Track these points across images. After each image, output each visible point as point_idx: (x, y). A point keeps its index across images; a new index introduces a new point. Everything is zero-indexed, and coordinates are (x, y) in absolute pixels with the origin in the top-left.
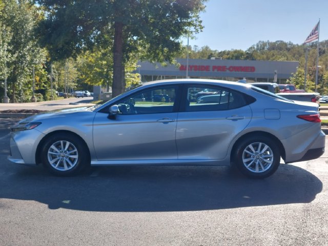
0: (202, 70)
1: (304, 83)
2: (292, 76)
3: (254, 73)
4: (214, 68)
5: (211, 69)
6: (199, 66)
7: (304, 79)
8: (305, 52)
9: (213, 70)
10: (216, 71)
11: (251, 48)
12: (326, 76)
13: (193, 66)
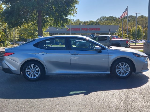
0: (77, 30)
1: (122, 35)
2: (117, 32)
3: (100, 31)
4: (82, 29)
5: (81, 29)
6: (76, 28)
7: (122, 33)
8: (122, 21)
9: (82, 30)
10: (83, 30)
11: (98, 20)
12: (131, 31)
13: (72, 29)
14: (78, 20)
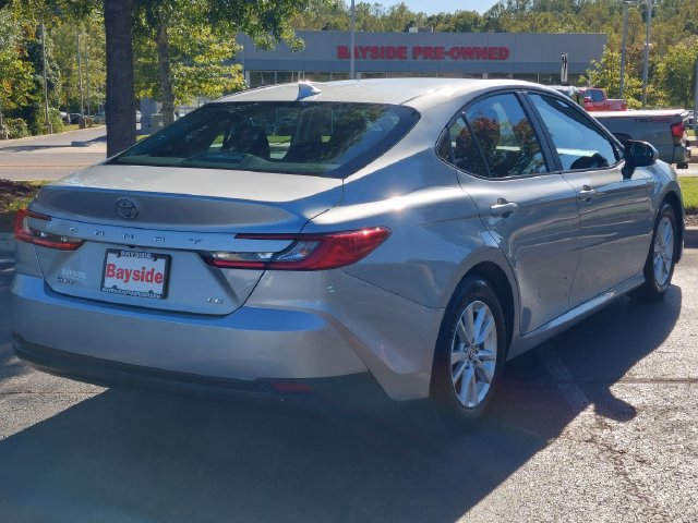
0: (390, 57)
1: (620, 82)
2: (593, 67)
3: (506, 61)
4: (417, 51)
5: (410, 53)
6: (383, 48)
7: (618, 73)
8: (612, 14)
9: (415, 58)
10: (420, 58)
11: (496, 7)
12: (661, 67)
13: (368, 48)
14: (402, 8)
